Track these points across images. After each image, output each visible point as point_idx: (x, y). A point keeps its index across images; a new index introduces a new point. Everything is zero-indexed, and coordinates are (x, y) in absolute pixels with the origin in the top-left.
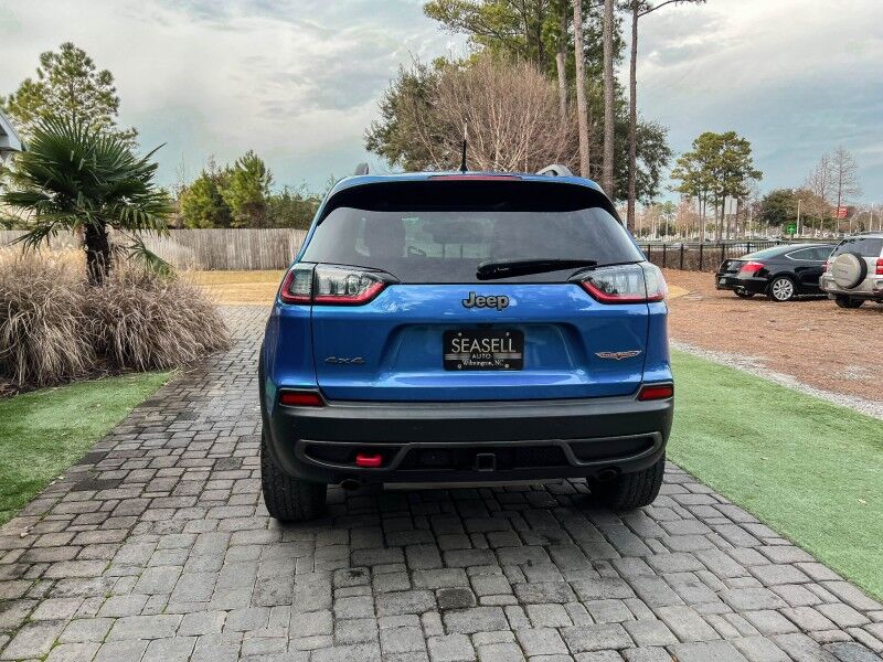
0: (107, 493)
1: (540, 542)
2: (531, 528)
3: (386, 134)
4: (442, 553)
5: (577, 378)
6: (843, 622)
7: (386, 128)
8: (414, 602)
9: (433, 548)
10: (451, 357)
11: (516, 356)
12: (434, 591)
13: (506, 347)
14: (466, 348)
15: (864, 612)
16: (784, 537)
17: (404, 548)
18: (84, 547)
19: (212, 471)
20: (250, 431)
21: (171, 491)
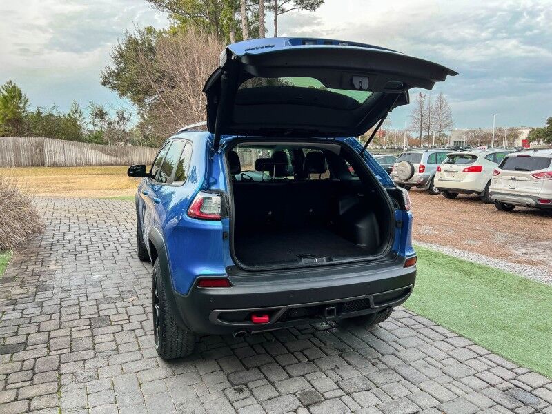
0: (21, 355)
1: (336, 352)
2: (324, 344)
3: (118, 75)
4: (284, 368)
6: (507, 378)
7: (116, 71)
8: (287, 403)
12: (294, 394)
15: (511, 370)
16: (453, 332)
17: (259, 368)
18: (30, 399)
19: (91, 328)
20: (100, 296)
21: (71, 348)
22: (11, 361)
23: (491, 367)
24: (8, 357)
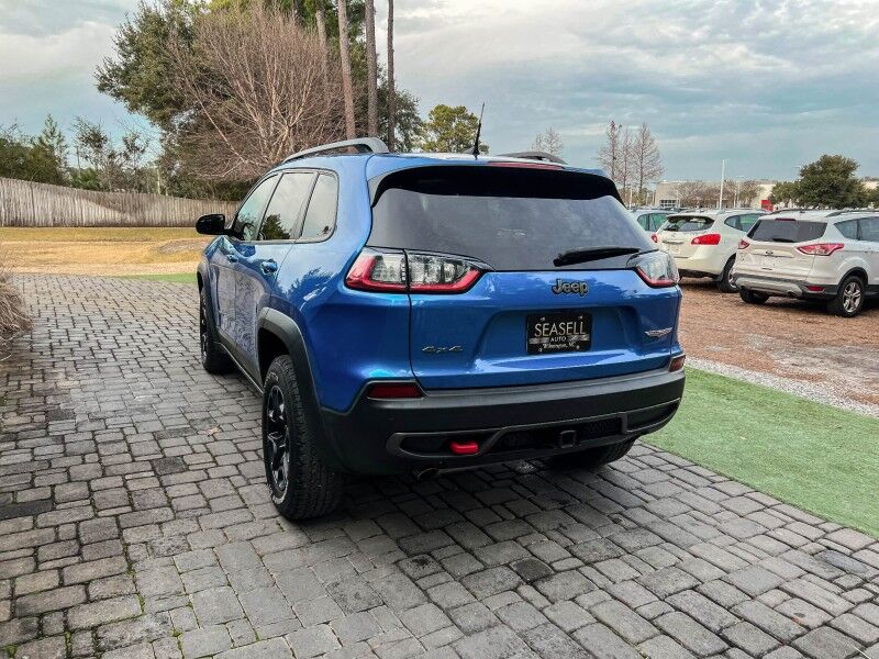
0: (50, 518)
1: (555, 505)
2: (535, 494)
3: (125, 74)
4: (482, 529)
5: (628, 356)
6: (813, 536)
7: (123, 68)
8: (500, 579)
9: (468, 524)
10: (535, 341)
11: (585, 338)
12: (507, 565)
13: (578, 330)
14: (547, 332)
15: (816, 526)
16: (720, 474)
17: (443, 529)
18: (86, 584)
19: (157, 476)
20: (157, 426)
21: (131, 505)
22: (35, 526)
23: (787, 523)
24: (28, 520)
